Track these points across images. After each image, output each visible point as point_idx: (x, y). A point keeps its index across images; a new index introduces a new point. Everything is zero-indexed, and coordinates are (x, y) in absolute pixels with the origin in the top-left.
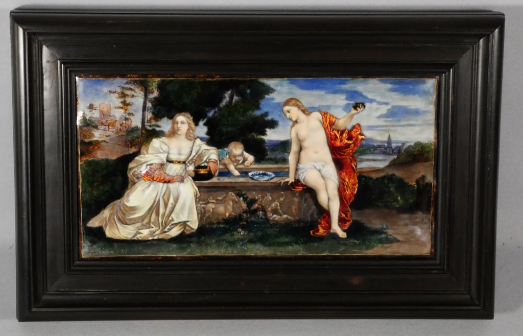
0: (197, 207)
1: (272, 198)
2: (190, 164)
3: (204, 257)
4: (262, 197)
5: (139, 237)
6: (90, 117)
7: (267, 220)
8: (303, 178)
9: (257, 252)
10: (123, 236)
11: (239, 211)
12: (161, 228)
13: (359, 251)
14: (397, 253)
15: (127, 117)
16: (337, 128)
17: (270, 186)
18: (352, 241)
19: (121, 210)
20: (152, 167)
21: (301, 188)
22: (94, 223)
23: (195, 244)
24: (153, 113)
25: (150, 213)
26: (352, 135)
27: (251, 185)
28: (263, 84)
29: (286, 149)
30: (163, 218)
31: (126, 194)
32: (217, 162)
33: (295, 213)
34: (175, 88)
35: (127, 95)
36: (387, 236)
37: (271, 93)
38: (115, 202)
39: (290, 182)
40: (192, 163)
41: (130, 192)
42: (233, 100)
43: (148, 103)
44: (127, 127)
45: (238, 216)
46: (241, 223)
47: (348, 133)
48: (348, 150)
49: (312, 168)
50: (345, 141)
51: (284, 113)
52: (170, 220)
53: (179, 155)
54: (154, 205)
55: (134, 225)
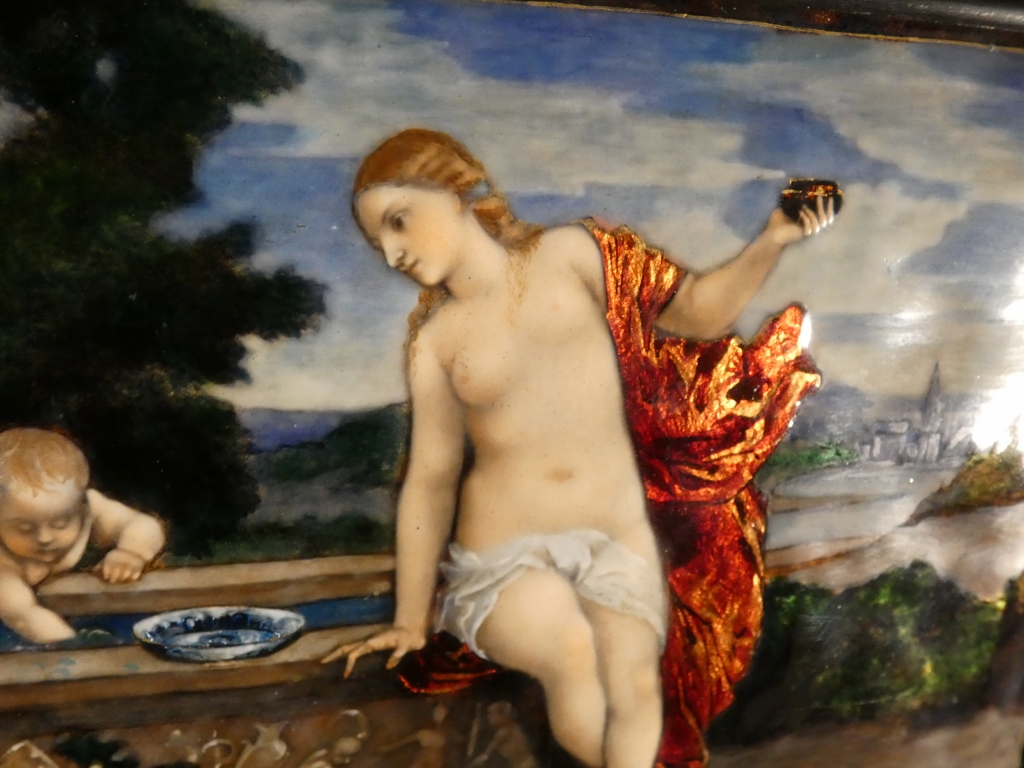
1: (291, 748)
4: (226, 749)
8: (477, 625)
16: (685, 332)
17: (277, 685)
21: (462, 678)
26: (760, 371)
27: (149, 689)
29: (374, 466)
37: (273, 89)
39: (400, 654)
47: (744, 358)
48: (731, 455)
49: (530, 568)
50: (721, 408)
51: (362, 228)
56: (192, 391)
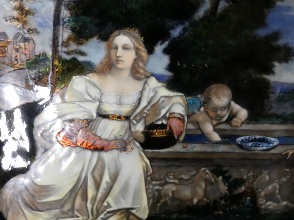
0: (147, 190)
2: (138, 122)
11: (213, 197)
12: (91, 217)
15: (27, 36)
24: (73, 30)
25: (73, 195)
30: (93, 204)
32: (184, 118)
40: (140, 120)
42: (219, 7)
43: (62, 11)
44: (28, 55)
45: (212, 203)
46: (216, 213)
52: (105, 206)
53: (119, 106)
54: (78, 184)
55: (49, 211)
56: (259, 76)
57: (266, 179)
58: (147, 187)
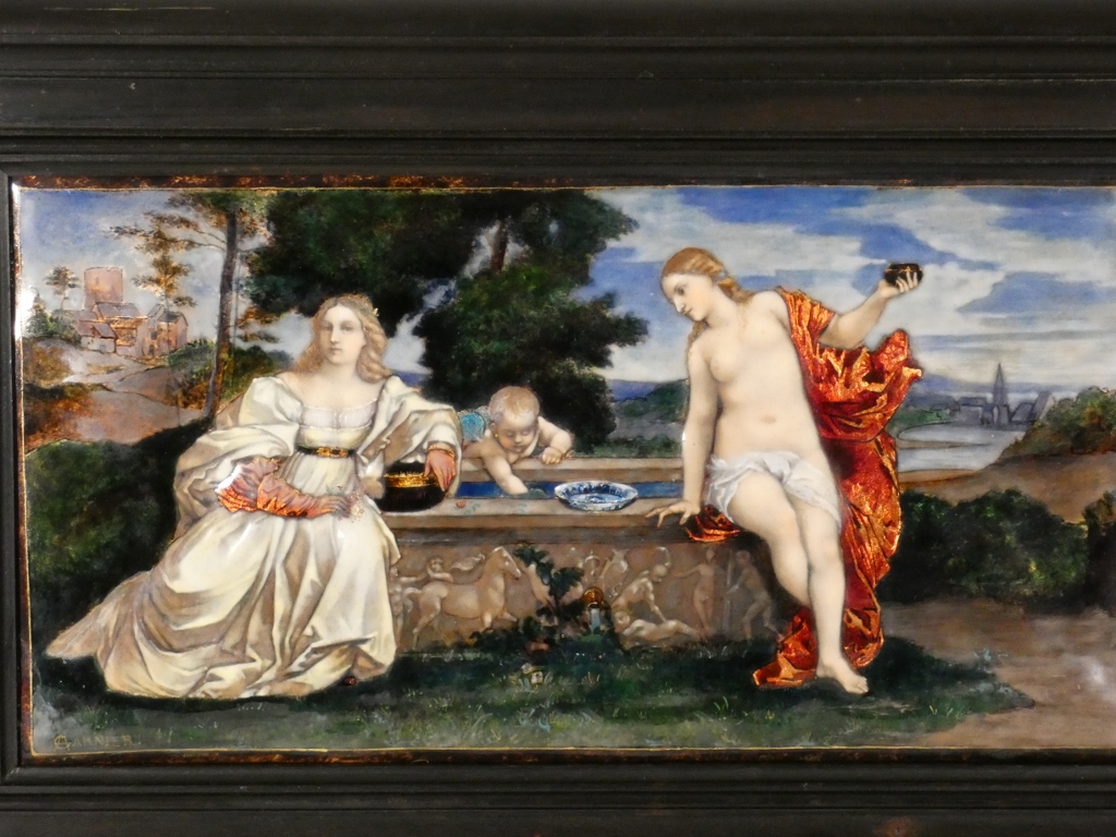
0: (390, 596)
1: (630, 566)
2: (371, 459)
3: (417, 754)
4: (597, 562)
5: (210, 690)
6: (57, 311)
7: (613, 636)
8: (727, 502)
9: (584, 739)
10: (162, 689)
11: (524, 609)
12: (279, 662)
13: (908, 735)
14: (1031, 741)
15: (174, 309)
16: (836, 345)
17: (622, 528)
18: (885, 703)
19: (154, 604)
20: (249, 466)
21: (720, 535)
22: (69, 646)
23: (388, 715)
24: (255, 298)
25: (245, 612)
26: (882, 366)
27: (560, 524)
28: (599, 206)
29: (672, 411)
30: (284, 629)
31: (168, 553)
32: (455, 452)
33: (702, 616)
34: (322, 219)
35: (174, 241)
36: (997, 687)
37: (625, 232)
38: (134, 579)
39: (686, 516)
40: (375, 455)
41: (181, 547)
42: (507, 255)
43: (237, 267)
44: (173, 342)
45: (521, 623)
46: (533, 647)
47: (871, 359)
48: (868, 414)
49: (755, 471)
50: (859, 386)
51: (665, 295)
52: (308, 637)
53: (335, 430)
54: (257, 588)
55: (194, 650)
56: (586, 371)
57: (622, 568)
58: (391, 591)
